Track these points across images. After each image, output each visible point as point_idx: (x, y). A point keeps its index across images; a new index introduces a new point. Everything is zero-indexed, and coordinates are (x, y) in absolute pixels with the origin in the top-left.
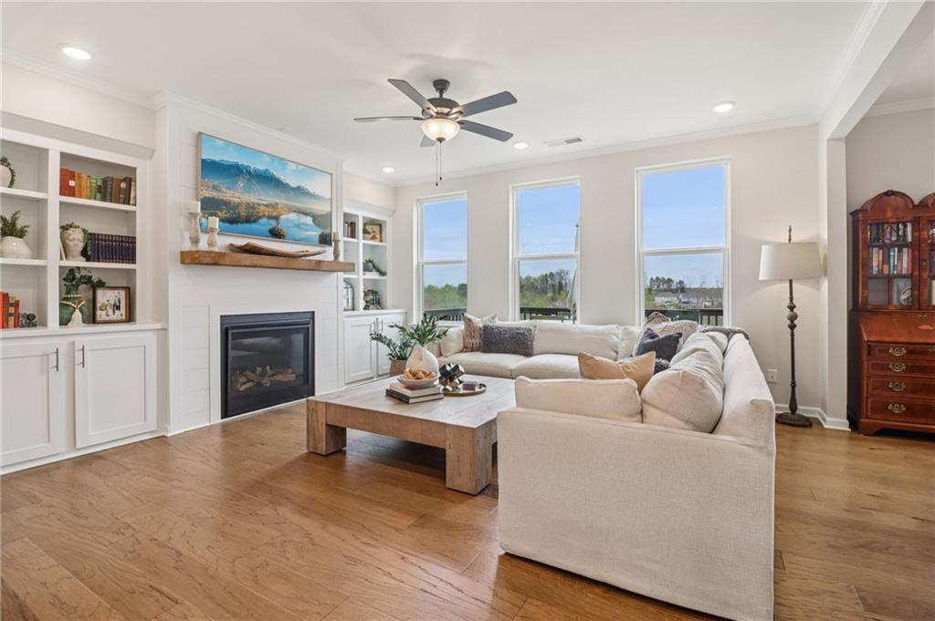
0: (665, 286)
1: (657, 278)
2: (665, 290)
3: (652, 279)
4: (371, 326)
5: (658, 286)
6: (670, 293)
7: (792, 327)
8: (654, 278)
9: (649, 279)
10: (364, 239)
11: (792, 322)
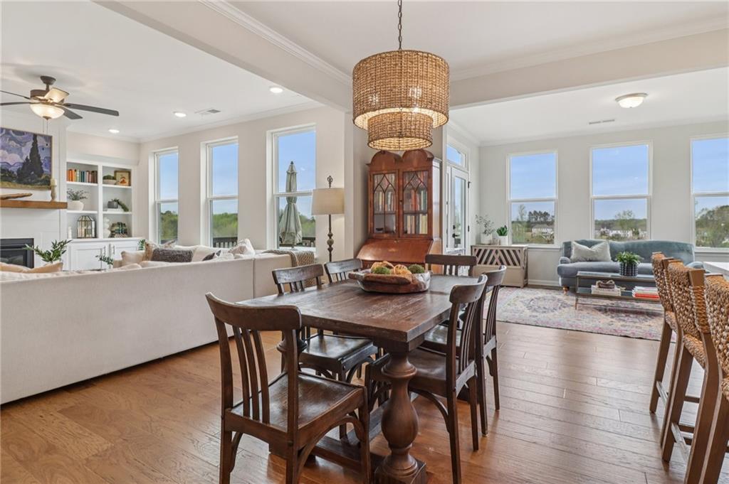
0: (542, 219)
1: (535, 212)
2: (541, 223)
3: (530, 213)
4: (101, 249)
5: (536, 219)
6: (545, 225)
7: (330, 250)
8: (532, 213)
9: (528, 214)
10: (104, 183)
11: (330, 246)
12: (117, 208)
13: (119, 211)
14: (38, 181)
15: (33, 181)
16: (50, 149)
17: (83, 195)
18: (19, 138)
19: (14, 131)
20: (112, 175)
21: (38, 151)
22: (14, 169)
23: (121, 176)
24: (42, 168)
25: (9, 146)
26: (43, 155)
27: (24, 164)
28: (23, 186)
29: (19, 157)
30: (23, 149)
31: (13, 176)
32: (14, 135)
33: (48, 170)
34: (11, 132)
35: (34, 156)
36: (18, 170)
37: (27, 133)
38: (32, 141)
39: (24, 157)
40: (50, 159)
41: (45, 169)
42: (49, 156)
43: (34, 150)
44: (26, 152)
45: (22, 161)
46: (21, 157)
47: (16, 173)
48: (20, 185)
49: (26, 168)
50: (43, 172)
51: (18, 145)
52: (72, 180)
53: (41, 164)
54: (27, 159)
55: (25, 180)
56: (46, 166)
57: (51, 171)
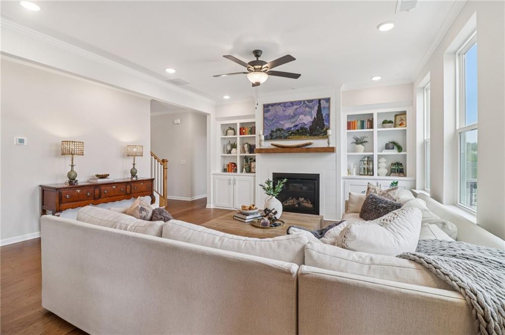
12: (393, 148)
13: (394, 152)
14: (321, 133)
15: (318, 133)
16: (329, 108)
17: (365, 140)
18: (310, 104)
19: (308, 101)
20: (393, 119)
21: (321, 111)
22: (307, 127)
23: (399, 119)
24: (323, 123)
25: (305, 111)
26: (324, 113)
27: (313, 122)
28: (313, 137)
29: (310, 117)
30: (313, 111)
31: (307, 131)
32: (307, 103)
33: (327, 124)
34: (306, 102)
35: (319, 115)
36: (310, 127)
37: (315, 100)
38: (318, 105)
39: (313, 117)
40: (328, 115)
41: (325, 124)
42: (328, 113)
43: (319, 111)
44: (314, 113)
45: (312, 120)
46: (311, 117)
47: (308, 129)
48: (311, 137)
49: (314, 124)
50: (324, 125)
51: (310, 110)
52: (354, 129)
53: (323, 120)
54: (315, 118)
55: (314, 133)
56: (326, 121)
57: (329, 124)
